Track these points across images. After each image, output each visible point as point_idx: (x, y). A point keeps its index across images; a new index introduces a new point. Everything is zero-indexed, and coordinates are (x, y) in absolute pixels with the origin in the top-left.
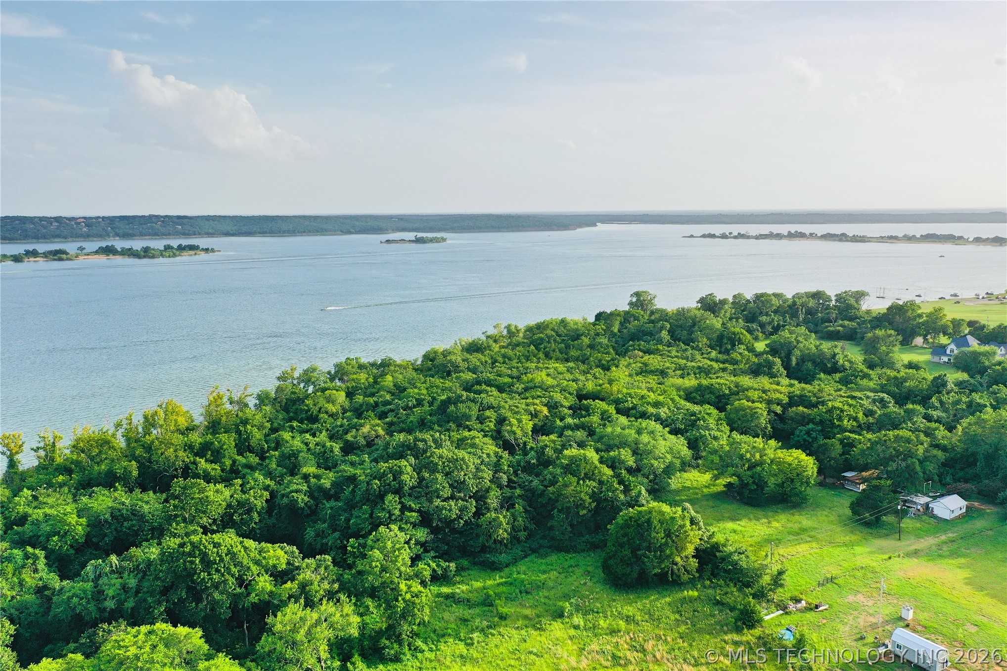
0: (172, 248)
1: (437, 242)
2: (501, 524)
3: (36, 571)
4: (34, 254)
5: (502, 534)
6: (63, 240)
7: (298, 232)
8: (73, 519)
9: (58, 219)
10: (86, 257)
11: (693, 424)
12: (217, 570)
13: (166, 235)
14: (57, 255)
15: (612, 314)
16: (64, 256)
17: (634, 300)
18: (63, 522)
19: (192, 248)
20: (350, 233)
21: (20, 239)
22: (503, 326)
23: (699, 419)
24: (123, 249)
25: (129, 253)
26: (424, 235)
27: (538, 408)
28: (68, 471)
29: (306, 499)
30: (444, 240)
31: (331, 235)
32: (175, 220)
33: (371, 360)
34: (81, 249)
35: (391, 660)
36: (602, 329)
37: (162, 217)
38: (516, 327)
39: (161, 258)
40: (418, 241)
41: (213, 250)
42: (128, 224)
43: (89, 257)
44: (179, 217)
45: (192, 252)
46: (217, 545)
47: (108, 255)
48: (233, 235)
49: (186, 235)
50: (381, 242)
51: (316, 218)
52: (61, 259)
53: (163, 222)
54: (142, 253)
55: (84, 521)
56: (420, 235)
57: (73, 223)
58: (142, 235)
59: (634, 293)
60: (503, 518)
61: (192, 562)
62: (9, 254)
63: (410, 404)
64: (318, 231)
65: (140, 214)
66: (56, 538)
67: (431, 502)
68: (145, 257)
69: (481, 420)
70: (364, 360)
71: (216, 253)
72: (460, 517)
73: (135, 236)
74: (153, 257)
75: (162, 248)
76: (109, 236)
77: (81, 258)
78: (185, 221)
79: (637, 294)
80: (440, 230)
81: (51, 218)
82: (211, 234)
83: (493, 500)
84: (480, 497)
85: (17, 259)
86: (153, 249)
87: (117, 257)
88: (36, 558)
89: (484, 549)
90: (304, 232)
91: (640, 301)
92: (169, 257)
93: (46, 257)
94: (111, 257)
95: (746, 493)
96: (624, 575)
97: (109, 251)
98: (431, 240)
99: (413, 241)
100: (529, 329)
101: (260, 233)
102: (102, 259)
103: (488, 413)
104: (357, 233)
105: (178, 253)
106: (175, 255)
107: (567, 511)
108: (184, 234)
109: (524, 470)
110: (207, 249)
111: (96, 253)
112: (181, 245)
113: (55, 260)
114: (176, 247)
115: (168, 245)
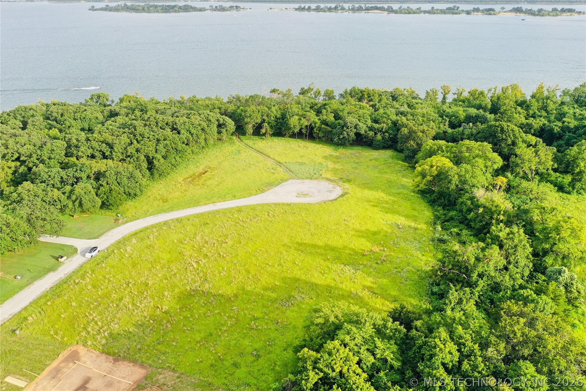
0: (557, 10)
3: (445, 125)
4: (477, 10)
6: (495, 3)
8: (461, 112)
10: (504, 14)
12: (506, 135)
14: (489, 12)
16: (492, 12)
18: (458, 113)
19: (570, 11)
24: (526, 10)
25: (529, 12)
28: (464, 102)
29: (559, 130)
34: (503, 8)
35: (566, 193)
39: (548, 16)
41: (583, 13)
43: (506, 13)
45: (569, 14)
46: (508, 126)
47: (516, 13)
52: (490, 14)
54: (537, 13)
55: (465, 114)
61: (497, 129)
62: (465, 10)
66: (454, 118)
68: (538, 15)
75: (551, 10)
77: (501, 14)
85: (468, 13)
86: (545, 11)
87: (521, 14)
88: (446, 120)
92: (553, 16)
93: (483, 12)
94: (518, 14)
97: (518, 10)
102: (513, 14)
105: (559, 13)
106: (557, 15)
110: (580, 12)
111: (511, 11)
112: (563, 8)
113: (487, 14)
114: (559, 10)
115: (555, 8)
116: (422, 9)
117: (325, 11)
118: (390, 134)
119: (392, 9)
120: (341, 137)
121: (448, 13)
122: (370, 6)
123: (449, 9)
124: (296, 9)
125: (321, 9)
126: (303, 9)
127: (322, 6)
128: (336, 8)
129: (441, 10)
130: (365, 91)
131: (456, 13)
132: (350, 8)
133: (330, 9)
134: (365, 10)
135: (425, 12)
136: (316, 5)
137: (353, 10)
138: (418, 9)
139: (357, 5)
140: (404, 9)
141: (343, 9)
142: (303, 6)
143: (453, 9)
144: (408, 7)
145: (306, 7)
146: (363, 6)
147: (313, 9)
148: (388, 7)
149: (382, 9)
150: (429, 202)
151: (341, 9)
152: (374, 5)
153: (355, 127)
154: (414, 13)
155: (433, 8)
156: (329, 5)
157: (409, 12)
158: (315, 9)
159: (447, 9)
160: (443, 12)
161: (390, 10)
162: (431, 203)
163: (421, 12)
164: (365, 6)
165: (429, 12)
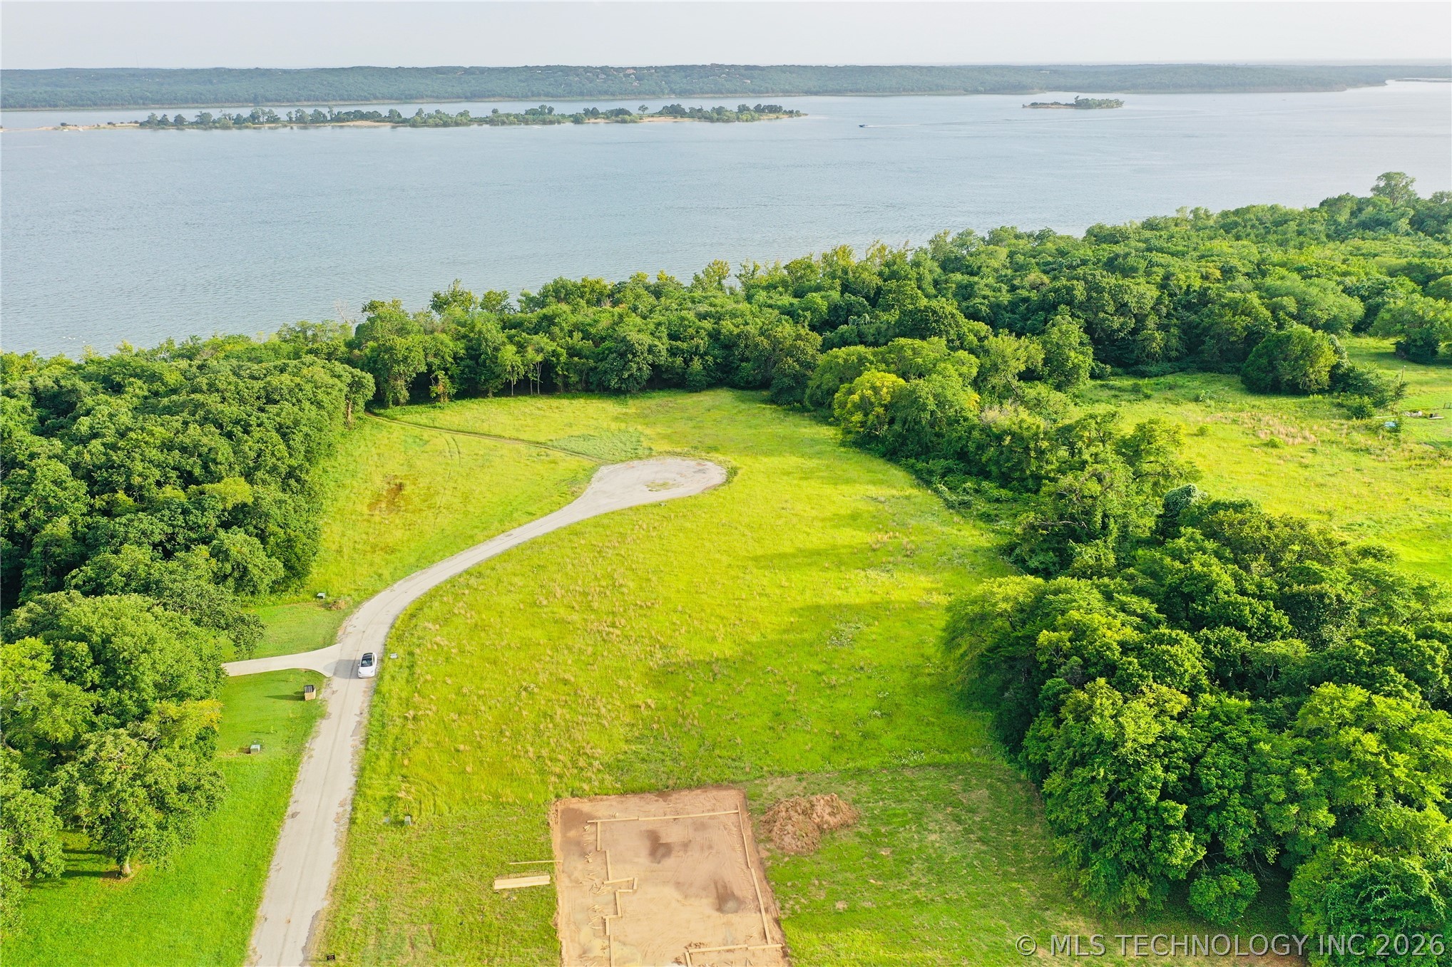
0: (748, 109)
1: (1108, 107)
2: (1156, 338)
4: (594, 113)
5: (1156, 347)
7: (904, 90)
8: (819, 301)
9: (604, 69)
10: (651, 119)
11: (1379, 293)
13: (731, 93)
14: (619, 116)
15: (1340, 199)
16: (627, 117)
17: (1382, 184)
18: (813, 302)
19: (774, 110)
20: (977, 92)
21: (564, 96)
22: (1188, 211)
23: (1388, 288)
24: (692, 109)
25: (699, 115)
26: (1089, 96)
27: (1211, 271)
28: (774, 287)
30: (1119, 104)
31: (949, 95)
32: (743, 71)
33: (1028, 231)
34: (643, 108)
36: (1322, 217)
37: (727, 67)
38: (1206, 211)
39: (737, 122)
40: (1079, 105)
41: (798, 114)
42: (686, 77)
43: (655, 119)
44: (747, 68)
45: (773, 115)
47: (676, 117)
48: (816, 93)
49: (757, 92)
50: (1024, 106)
51: (930, 69)
52: (624, 121)
53: (728, 74)
54: (715, 116)
55: (826, 303)
56: (1082, 96)
57: (621, 75)
58: (703, 93)
59: (1383, 176)
60: (1159, 336)
62: (567, 114)
63: (1074, 263)
64: (931, 90)
65: (700, 64)
66: (808, 312)
67: (1096, 315)
68: (718, 120)
69: (1148, 274)
70: (1021, 230)
71: (803, 117)
72: (1119, 330)
73: (694, 93)
74: (728, 121)
75: (737, 109)
76: (664, 94)
77: (644, 120)
78: (756, 73)
79: (1388, 176)
80: (1113, 89)
81: (596, 68)
82: (788, 92)
83: (1151, 322)
84: (1141, 319)
85: (577, 120)
86: (727, 111)
87: (685, 119)
89: (1137, 363)
90: (912, 91)
91: (1390, 185)
92: (746, 121)
93: (608, 118)
94: (679, 119)
95: (1413, 350)
96: (1258, 380)
97: (675, 112)
98: (1100, 105)
99: (1071, 105)
100: (1225, 214)
101: (851, 91)
102: (667, 121)
103: (1155, 269)
104: (986, 92)
105: (756, 116)
106: (753, 119)
107: (1219, 337)
108: (754, 91)
109: (1184, 307)
110: (791, 112)
111: (661, 114)
112: (759, 105)
113: (617, 122)
114: (752, 108)
115: (744, 106)
116: (472, 115)
117: (225, 127)
118: (715, 358)
119: (399, 116)
120: (626, 375)
121: (535, 122)
122: (344, 110)
123: (532, 112)
124: (142, 125)
125: (214, 122)
126: (163, 123)
127: (216, 114)
128: (254, 118)
129: (516, 116)
130: (584, 286)
131: (551, 122)
132: (293, 116)
133: (239, 122)
134: (332, 120)
135: (481, 121)
136: (197, 112)
137: (301, 121)
138: (461, 114)
139: (309, 111)
140: (430, 116)
141: (274, 120)
142: (159, 114)
143: (542, 113)
144: (437, 112)
145: (171, 119)
146: (325, 111)
147: (192, 124)
148: (391, 111)
149: (374, 117)
150: (883, 455)
151: (268, 121)
152: (352, 109)
153: (650, 351)
154: (457, 124)
155: (495, 111)
156: (234, 112)
157: (445, 122)
158: (196, 123)
159: (527, 113)
160: (522, 120)
161: (396, 120)
162: (888, 456)
163: (473, 121)
164: (330, 112)
165: (491, 121)
